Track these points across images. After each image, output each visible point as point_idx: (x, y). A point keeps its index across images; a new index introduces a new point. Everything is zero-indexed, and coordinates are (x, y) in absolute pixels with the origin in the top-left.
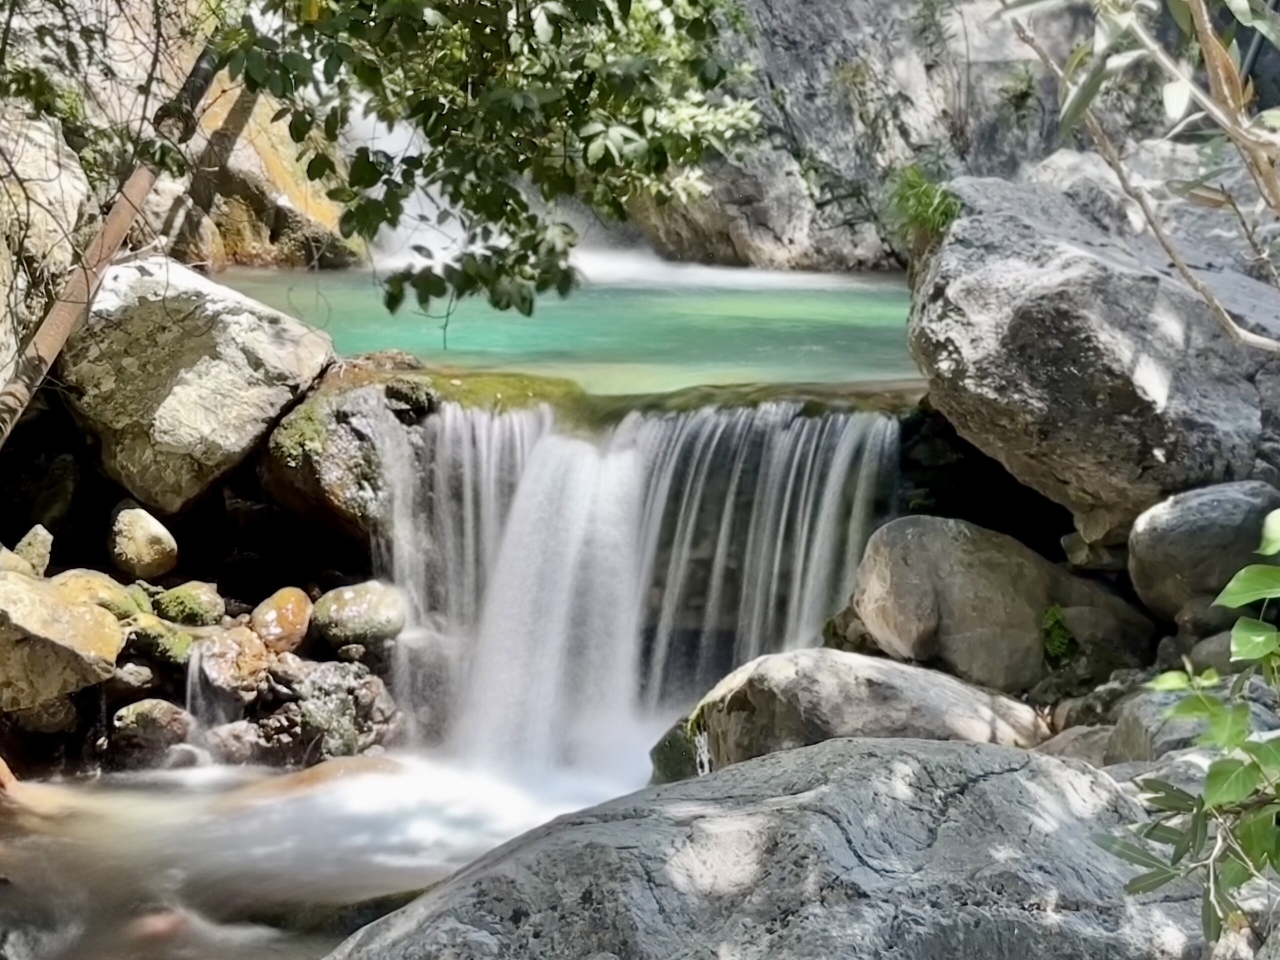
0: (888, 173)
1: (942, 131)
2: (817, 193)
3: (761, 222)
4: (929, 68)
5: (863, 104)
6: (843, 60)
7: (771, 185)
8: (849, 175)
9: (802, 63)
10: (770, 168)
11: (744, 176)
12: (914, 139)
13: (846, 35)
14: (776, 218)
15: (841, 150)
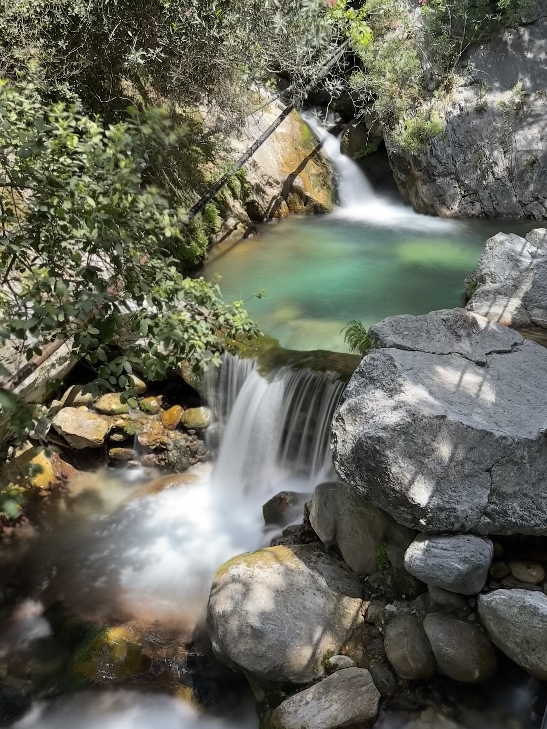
0: (486, 187)
1: (506, 173)
2: (463, 193)
3: (444, 203)
4: (505, 152)
5: (481, 165)
6: (476, 151)
7: (448, 191)
8: (474, 188)
9: (464, 152)
10: (449, 185)
11: (441, 188)
12: (496, 176)
13: (479, 143)
14: (448, 201)
15: (472, 180)
